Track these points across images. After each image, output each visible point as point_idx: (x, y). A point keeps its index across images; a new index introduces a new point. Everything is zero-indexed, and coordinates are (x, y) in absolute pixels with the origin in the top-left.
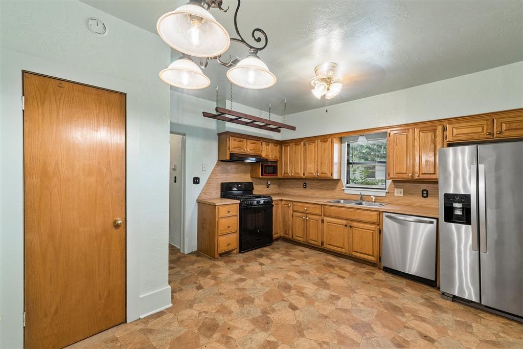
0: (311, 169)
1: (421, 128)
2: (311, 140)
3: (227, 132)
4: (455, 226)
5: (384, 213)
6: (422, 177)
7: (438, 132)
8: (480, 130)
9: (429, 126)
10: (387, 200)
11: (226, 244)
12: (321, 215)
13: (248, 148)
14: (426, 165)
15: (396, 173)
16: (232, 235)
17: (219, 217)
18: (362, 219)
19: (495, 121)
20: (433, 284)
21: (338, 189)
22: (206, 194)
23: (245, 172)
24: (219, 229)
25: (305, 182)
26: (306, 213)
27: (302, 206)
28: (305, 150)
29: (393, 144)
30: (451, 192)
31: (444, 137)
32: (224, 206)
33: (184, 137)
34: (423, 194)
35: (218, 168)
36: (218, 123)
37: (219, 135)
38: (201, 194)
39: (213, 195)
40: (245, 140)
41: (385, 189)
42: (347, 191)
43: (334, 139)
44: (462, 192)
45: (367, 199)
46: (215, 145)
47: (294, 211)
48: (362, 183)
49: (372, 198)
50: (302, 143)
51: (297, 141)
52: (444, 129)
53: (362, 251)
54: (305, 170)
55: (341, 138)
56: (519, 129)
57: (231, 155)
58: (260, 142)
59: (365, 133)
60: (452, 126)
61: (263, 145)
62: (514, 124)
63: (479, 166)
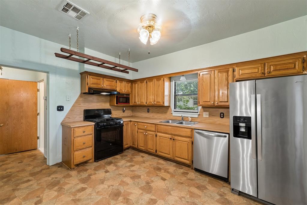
0: (151, 100)
1: (219, 70)
2: (150, 79)
3: (85, 71)
4: (241, 140)
5: (195, 130)
6: (220, 104)
7: (230, 73)
8: (256, 71)
9: (224, 69)
10: (198, 120)
11: (82, 157)
12: (155, 132)
13: (105, 84)
14: (222, 96)
15: (204, 102)
16: (87, 149)
17: (75, 136)
18: (182, 134)
19: (266, 64)
20: (226, 180)
21: (168, 113)
22: (69, 118)
23: (105, 102)
24: (75, 146)
25: (149, 108)
26: (146, 130)
27: (143, 125)
28: (147, 86)
29: (201, 81)
30: (238, 115)
31: (234, 76)
32: (80, 128)
33: (48, 74)
34: (221, 115)
35: (81, 99)
36: (80, 65)
37: (81, 74)
38: (65, 119)
39: (76, 119)
40: (102, 78)
41: (198, 112)
42: (175, 114)
43: (165, 78)
44: (245, 115)
45: (186, 120)
46: (78, 81)
47: (138, 129)
48: (185, 109)
49: (189, 119)
50: (145, 82)
51: (142, 80)
52: (234, 71)
53: (181, 157)
54: (147, 100)
55: (170, 77)
56: (281, 70)
57: (89, 89)
58: (115, 80)
59: (184, 74)
60: (238, 68)
61: (117, 83)
62: (278, 66)
63: (257, 95)
